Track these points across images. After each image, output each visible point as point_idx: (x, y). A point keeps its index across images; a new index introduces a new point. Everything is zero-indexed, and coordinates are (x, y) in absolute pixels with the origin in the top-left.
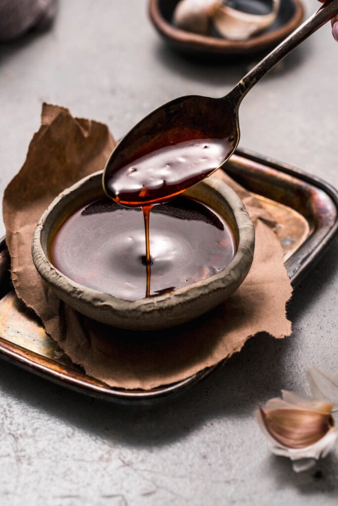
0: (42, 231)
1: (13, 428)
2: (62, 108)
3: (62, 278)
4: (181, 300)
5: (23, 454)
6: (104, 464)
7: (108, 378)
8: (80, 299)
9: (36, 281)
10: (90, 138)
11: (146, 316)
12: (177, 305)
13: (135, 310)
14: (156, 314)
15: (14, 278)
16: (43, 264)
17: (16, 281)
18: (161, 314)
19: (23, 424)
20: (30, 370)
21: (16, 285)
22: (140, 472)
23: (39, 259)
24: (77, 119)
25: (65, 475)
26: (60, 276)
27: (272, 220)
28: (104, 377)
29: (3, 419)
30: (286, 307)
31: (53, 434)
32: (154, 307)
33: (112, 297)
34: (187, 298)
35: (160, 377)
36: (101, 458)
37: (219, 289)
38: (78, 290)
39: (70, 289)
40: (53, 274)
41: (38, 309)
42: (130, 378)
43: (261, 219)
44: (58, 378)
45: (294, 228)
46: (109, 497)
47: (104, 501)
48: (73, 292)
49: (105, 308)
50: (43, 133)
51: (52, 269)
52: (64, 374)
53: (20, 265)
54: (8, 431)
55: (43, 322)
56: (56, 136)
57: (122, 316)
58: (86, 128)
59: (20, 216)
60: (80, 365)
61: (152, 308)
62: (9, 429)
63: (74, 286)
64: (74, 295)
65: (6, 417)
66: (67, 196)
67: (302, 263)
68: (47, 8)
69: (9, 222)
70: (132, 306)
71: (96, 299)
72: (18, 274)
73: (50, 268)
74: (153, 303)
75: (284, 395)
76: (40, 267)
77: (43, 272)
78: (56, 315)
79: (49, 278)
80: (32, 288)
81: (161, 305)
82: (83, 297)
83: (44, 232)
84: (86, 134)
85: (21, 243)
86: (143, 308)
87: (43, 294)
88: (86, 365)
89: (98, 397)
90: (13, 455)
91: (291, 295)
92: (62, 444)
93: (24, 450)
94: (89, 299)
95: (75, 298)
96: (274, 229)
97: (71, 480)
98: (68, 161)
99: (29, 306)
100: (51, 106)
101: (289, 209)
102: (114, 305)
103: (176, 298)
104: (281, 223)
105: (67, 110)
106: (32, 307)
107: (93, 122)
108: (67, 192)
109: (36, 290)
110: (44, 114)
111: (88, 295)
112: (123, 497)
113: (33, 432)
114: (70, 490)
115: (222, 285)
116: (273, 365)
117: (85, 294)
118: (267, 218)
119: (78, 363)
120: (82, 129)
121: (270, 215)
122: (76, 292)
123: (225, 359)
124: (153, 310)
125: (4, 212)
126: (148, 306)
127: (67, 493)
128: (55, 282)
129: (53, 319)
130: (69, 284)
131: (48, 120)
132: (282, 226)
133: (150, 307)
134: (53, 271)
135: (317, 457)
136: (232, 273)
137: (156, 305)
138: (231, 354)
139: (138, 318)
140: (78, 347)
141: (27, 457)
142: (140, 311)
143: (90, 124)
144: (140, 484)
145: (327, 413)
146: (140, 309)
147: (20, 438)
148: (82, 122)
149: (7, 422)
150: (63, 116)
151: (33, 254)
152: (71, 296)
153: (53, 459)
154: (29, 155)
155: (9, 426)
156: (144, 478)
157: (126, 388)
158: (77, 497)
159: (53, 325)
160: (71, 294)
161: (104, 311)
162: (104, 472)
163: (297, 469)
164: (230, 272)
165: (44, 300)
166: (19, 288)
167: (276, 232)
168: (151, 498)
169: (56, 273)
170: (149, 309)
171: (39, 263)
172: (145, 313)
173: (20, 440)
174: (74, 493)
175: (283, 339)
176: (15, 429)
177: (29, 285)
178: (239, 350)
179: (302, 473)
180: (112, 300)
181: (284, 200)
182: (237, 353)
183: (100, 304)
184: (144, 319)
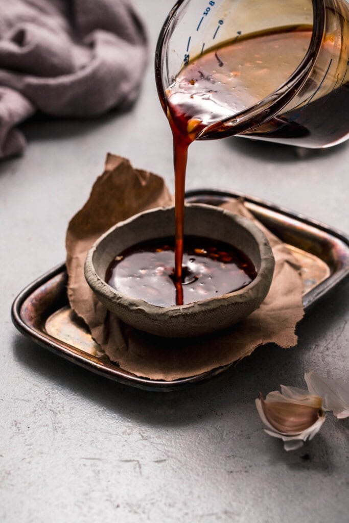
0: (95, 252)
1: (54, 406)
2: (124, 159)
3: (105, 287)
4: (203, 308)
5: (60, 425)
6: (126, 437)
7: (137, 371)
8: (119, 304)
9: (87, 294)
10: (147, 187)
11: (173, 320)
12: (200, 312)
13: (164, 314)
14: (182, 320)
15: (70, 292)
16: (92, 276)
17: (71, 295)
18: (186, 319)
19: (63, 403)
20: (73, 361)
21: (71, 299)
22: (155, 445)
23: (89, 272)
24: (137, 170)
25: (92, 442)
26: (104, 285)
27: (297, 264)
28: (134, 370)
29: (46, 399)
30: (296, 326)
31: (86, 412)
32: (180, 312)
33: (145, 303)
34: (209, 307)
35: (181, 373)
36: (124, 433)
37: (237, 303)
38: (118, 296)
39: (111, 296)
40: (99, 283)
41: (87, 319)
42: (156, 372)
43: (288, 262)
44: (95, 367)
45: (317, 273)
46: (127, 461)
47: (121, 464)
48: (113, 298)
49: (139, 311)
50: (106, 177)
51: (98, 279)
52: (101, 365)
53: (76, 283)
54: (49, 408)
55: (90, 328)
56: (117, 181)
57: (153, 319)
58: (144, 178)
59: (81, 245)
60: (116, 362)
61: (178, 314)
62: (51, 407)
63: (115, 293)
64: (114, 300)
65: (50, 397)
66: (121, 228)
67: (316, 296)
68: (129, 92)
69: (70, 247)
70: (161, 311)
71: (132, 304)
72: (73, 290)
73: (97, 279)
74: (179, 310)
75: (282, 390)
76: (89, 278)
77: (90, 283)
78: (101, 324)
79: (95, 287)
80: (84, 301)
81: (186, 311)
82: (121, 302)
83: (96, 253)
84: (144, 183)
85: (78, 266)
86: (171, 313)
87: (93, 307)
88: (121, 362)
89: (127, 384)
90: (51, 426)
91: (302, 317)
92: (93, 420)
93: (61, 423)
94: (126, 303)
95: (115, 303)
96: (299, 272)
97: (96, 447)
98: (126, 203)
99: (80, 315)
100: (115, 157)
101: (315, 258)
102: (146, 309)
103: (198, 307)
104: (306, 267)
105: (127, 161)
106: (83, 316)
107: (151, 174)
108: (120, 224)
109: (87, 302)
110: (107, 162)
111: (125, 300)
112: (138, 461)
113: (70, 410)
114: (95, 454)
115: (240, 300)
116: (281, 374)
117: (122, 299)
118: (293, 262)
119: (115, 361)
120: (141, 179)
121: (297, 260)
122: (116, 298)
123: (237, 361)
124: (179, 315)
125: (67, 239)
126: (174, 311)
127: (93, 456)
128: (100, 289)
129: (99, 327)
130: (111, 291)
131: (111, 167)
132: (306, 270)
133: (177, 313)
134: (99, 281)
135: (305, 440)
136: (250, 292)
137: (182, 311)
138: (243, 357)
139: (166, 321)
140: (117, 349)
141: (62, 427)
142: (168, 315)
143: (148, 175)
144: (154, 453)
145: (317, 407)
146: (167, 314)
147: (59, 413)
148: (141, 173)
149: (49, 401)
150: (124, 166)
151: (85, 268)
152: (111, 301)
153: (84, 430)
154: (92, 194)
155: (51, 404)
156: (158, 450)
157: (151, 378)
158: (98, 459)
159: (98, 331)
160: (112, 299)
161: (138, 314)
162: (125, 443)
163: (287, 449)
164: (248, 290)
165: (93, 311)
166: (73, 301)
167: (300, 274)
168: (161, 465)
169: (102, 282)
170: (175, 315)
171: (89, 275)
172: (172, 317)
173: (59, 415)
174: (97, 457)
175: (288, 349)
176: (56, 407)
177: (81, 299)
178: (250, 354)
179: (291, 451)
180: (146, 305)
181: (311, 251)
182: (248, 356)
183: (135, 308)
184: (170, 323)
